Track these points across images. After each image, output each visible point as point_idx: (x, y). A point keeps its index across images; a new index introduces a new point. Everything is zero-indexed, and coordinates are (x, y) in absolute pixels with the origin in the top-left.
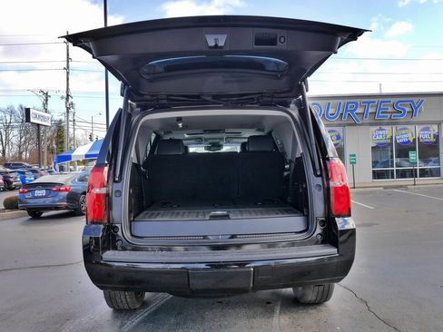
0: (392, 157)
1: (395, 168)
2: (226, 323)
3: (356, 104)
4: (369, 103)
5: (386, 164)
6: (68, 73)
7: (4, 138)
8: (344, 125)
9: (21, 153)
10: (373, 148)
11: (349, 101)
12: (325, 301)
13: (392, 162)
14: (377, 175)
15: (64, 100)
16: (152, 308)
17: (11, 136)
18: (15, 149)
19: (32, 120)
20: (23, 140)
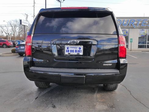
0: (146, 41)
1: (147, 45)
2: (77, 95)
3: (134, 20)
4: (139, 20)
5: (143, 43)
6: (34, 8)
7: (14, 30)
8: (129, 28)
9: (19, 35)
10: (139, 38)
11: (132, 19)
12: (114, 90)
13: (146, 42)
14: (140, 47)
15: (33, 17)
16: (52, 88)
17: (16, 29)
18: (18, 34)
19: (22, 24)
20: (20, 30)
